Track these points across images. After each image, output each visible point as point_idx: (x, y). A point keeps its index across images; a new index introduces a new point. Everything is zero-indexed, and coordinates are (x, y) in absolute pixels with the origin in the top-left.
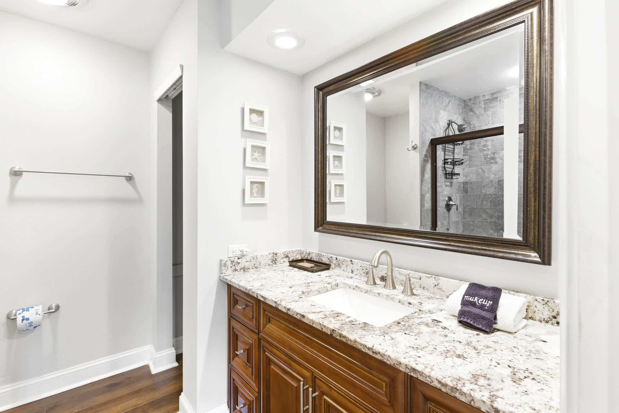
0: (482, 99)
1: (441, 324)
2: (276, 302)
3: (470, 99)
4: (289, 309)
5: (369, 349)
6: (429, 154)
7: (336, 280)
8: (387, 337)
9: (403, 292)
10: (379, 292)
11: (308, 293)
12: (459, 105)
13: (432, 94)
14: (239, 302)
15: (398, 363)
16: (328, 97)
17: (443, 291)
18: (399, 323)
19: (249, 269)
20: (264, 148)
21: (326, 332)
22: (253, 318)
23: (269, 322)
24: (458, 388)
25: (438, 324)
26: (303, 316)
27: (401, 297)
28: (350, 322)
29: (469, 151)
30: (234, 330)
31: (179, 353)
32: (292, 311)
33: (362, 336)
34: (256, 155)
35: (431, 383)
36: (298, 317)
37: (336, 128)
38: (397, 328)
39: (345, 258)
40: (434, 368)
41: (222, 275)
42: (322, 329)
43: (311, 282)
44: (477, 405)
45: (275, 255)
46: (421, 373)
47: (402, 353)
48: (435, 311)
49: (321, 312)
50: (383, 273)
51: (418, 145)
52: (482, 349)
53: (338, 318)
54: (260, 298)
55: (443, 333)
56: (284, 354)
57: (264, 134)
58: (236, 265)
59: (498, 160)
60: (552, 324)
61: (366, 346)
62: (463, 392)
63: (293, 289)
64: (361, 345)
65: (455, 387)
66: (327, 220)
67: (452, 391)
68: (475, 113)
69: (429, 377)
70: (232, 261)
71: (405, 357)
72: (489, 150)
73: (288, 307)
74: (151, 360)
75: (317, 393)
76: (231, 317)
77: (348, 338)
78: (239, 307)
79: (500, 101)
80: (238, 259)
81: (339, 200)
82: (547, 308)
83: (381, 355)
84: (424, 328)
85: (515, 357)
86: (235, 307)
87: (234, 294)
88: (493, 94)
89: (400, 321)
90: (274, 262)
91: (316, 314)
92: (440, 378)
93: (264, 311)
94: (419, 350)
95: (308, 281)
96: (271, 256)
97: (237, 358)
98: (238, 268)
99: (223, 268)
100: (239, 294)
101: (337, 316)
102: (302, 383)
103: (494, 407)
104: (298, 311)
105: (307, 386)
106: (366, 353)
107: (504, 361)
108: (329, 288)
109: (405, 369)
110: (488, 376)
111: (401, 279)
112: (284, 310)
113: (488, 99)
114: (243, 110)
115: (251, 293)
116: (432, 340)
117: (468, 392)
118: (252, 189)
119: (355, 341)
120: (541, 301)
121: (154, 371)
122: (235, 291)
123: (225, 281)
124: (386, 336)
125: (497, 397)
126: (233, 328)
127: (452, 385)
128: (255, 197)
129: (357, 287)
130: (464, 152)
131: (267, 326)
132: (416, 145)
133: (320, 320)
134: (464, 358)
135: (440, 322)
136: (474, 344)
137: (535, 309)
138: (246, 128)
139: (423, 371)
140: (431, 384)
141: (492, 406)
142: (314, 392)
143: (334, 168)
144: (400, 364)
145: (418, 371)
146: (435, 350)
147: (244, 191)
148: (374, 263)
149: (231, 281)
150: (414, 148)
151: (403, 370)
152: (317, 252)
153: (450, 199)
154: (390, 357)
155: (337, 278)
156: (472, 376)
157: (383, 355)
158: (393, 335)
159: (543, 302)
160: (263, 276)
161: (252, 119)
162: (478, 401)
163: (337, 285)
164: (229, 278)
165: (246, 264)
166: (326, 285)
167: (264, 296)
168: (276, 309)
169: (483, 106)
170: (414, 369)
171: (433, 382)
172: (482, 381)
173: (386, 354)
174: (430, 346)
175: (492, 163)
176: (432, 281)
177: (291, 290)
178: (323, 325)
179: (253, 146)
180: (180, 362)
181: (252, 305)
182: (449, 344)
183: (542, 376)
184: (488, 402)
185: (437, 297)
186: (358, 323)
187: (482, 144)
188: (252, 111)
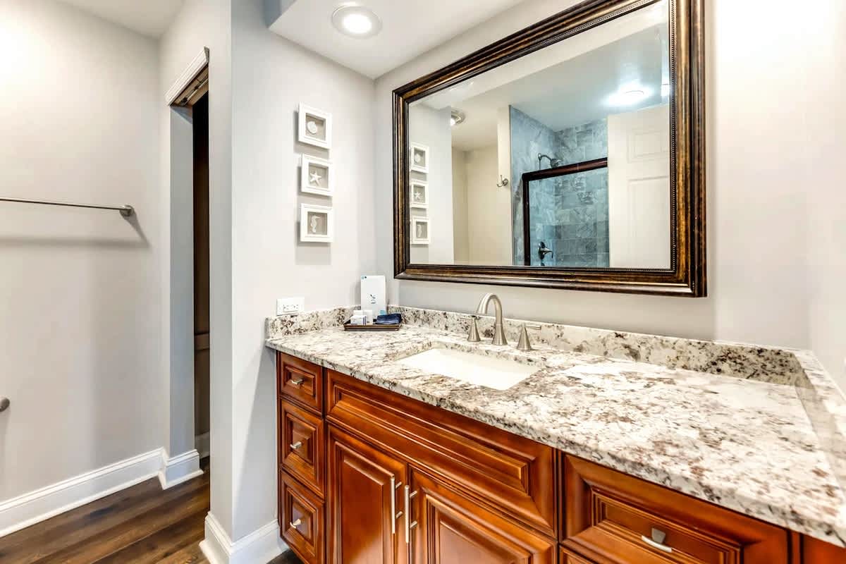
0: (575, 131)
1: (581, 381)
2: (351, 369)
3: (562, 132)
4: (371, 377)
5: (498, 420)
6: (521, 191)
7: (427, 339)
8: (519, 403)
9: (518, 348)
10: (487, 349)
11: (394, 355)
12: (549, 137)
13: (522, 122)
14: (293, 376)
15: (545, 436)
16: (410, 105)
17: (569, 343)
18: (528, 384)
19: (307, 330)
20: (326, 169)
21: (430, 403)
22: (314, 396)
23: (341, 398)
24: (643, 463)
25: (577, 381)
26: (395, 384)
27: (517, 353)
28: (461, 387)
29: (562, 190)
30: (288, 415)
31: (205, 455)
32: (377, 378)
33: (485, 404)
34: (316, 177)
35: (599, 460)
36: (386, 386)
37: (417, 151)
38: (527, 391)
39: (437, 311)
40: (599, 437)
41: (268, 340)
42: (424, 399)
43: (396, 342)
44: (674, 484)
45: (342, 312)
46: (582, 447)
47: (547, 421)
48: (566, 367)
49: (418, 377)
50: (489, 326)
51: (509, 180)
52: (648, 408)
53: (444, 383)
54: (326, 365)
55: (589, 392)
56: (363, 442)
57: (325, 150)
58: (288, 326)
59: (593, 200)
60: (712, 373)
61: (493, 416)
62: (653, 468)
63: (372, 351)
64: (486, 416)
65: (638, 461)
66: (411, 263)
67: (634, 468)
68: (568, 148)
69: (596, 451)
70: (282, 321)
71: (554, 426)
72: (582, 189)
73: (370, 373)
74: (161, 469)
75: (415, 492)
76: (282, 397)
77: (465, 408)
78: (294, 383)
79: (594, 133)
80: (292, 317)
81: (421, 241)
82: (704, 353)
83: (518, 427)
84: (561, 388)
85: (693, 414)
86: (288, 383)
87: (285, 365)
88: (586, 126)
89: (527, 381)
90: (340, 321)
91: (412, 380)
92: (613, 451)
93: (333, 383)
94: (569, 416)
95: (390, 342)
96: (336, 313)
97: (291, 455)
98: (291, 329)
99: (270, 330)
100: (293, 363)
101: (442, 381)
102: (393, 480)
103: (704, 485)
104: (385, 378)
105: (400, 483)
106: (494, 427)
107: (683, 421)
108: (420, 349)
109: (557, 443)
110: (675, 442)
111: (512, 332)
112: (365, 379)
113: (581, 132)
114: (296, 115)
115: (312, 360)
116: (579, 401)
117: (660, 467)
118: (310, 222)
119: (476, 411)
120: (696, 344)
121: (165, 485)
122: (287, 361)
123: (273, 347)
124: (518, 401)
125: (702, 470)
126: (286, 413)
127: (633, 460)
128: (314, 233)
129: (456, 345)
130: (556, 191)
131: (337, 405)
132: (506, 180)
133: (420, 387)
134: (631, 421)
135: (579, 379)
136: (635, 402)
137: (689, 355)
138: (301, 139)
139: (586, 443)
140: (600, 462)
141: (700, 484)
142: (411, 491)
143: (415, 200)
144: (549, 436)
145: (578, 445)
146: (589, 414)
147: (298, 225)
148: (482, 311)
149: (281, 347)
150: (505, 183)
151: (554, 446)
152: (398, 307)
153: (543, 245)
154: (533, 429)
155: (428, 336)
156: (654, 444)
157: (521, 427)
158: (527, 399)
159: (699, 346)
160: (326, 338)
161: (309, 128)
162: (677, 477)
163: (430, 344)
164: (279, 343)
165: (304, 324)
166: (415, 345)
167: (333, 362)
168: (352, 378)
169: (576, 140)
170: (571, 442)
171: (602, 458)
172: (671, 450)
173: (525, 424)
174: (581, 410)
175: (587, 203)
176: (554, 331)
177: (370, 353)
178: (425, 394)
179: (311, 165)
180: (206, 468)
181: (312, 377)
182: (604, 405)
183: (739, 434)
184: (693, 478)
185: (561, 351)
186: (473, 387)
187: (575, 183)
188: (310, 118)
